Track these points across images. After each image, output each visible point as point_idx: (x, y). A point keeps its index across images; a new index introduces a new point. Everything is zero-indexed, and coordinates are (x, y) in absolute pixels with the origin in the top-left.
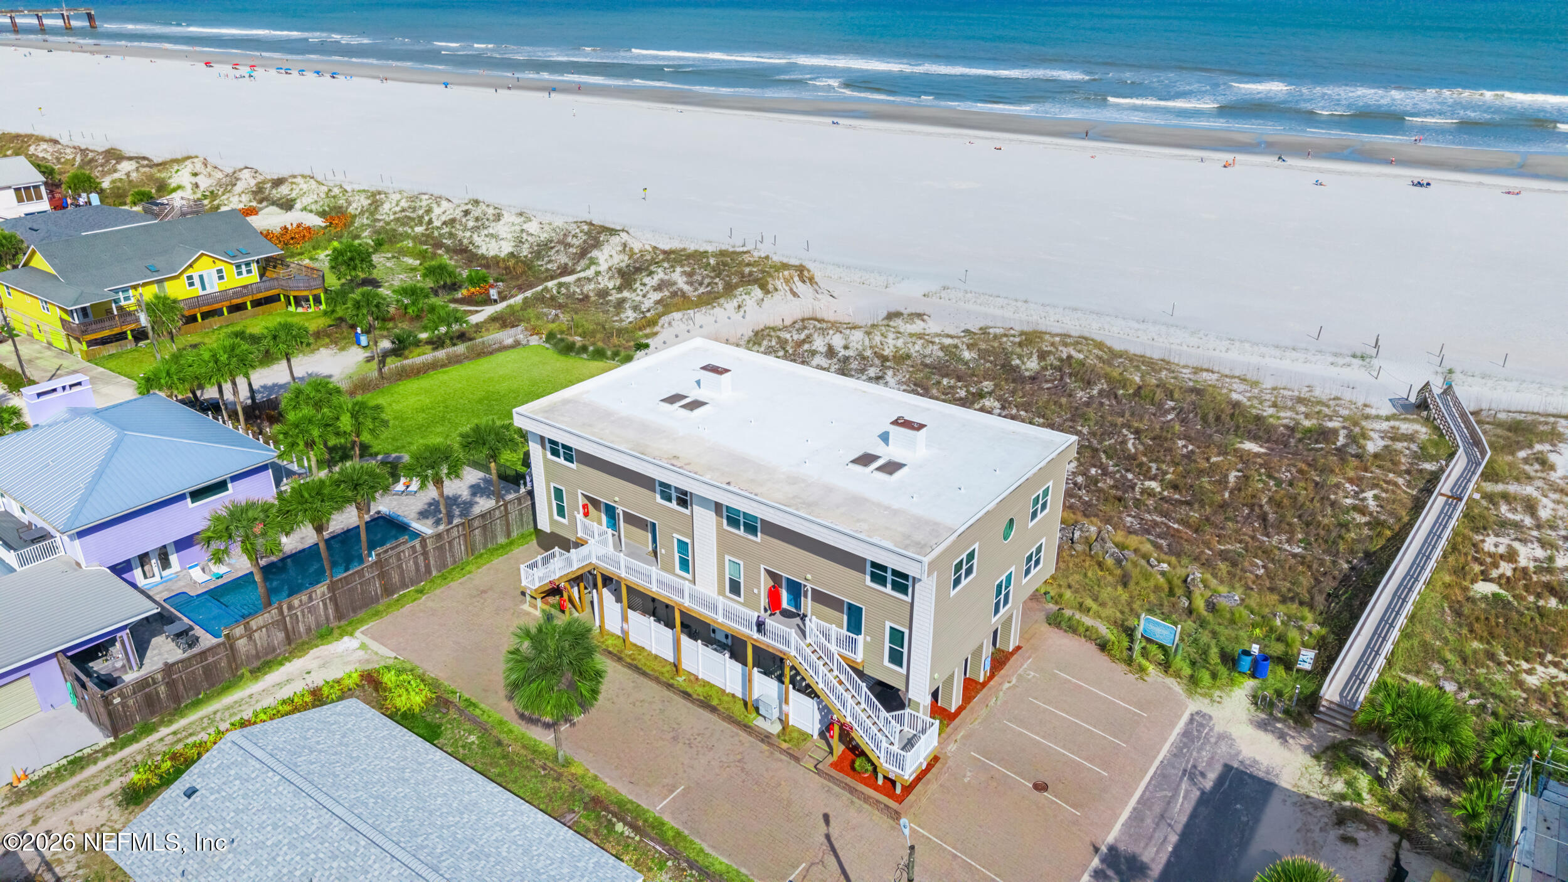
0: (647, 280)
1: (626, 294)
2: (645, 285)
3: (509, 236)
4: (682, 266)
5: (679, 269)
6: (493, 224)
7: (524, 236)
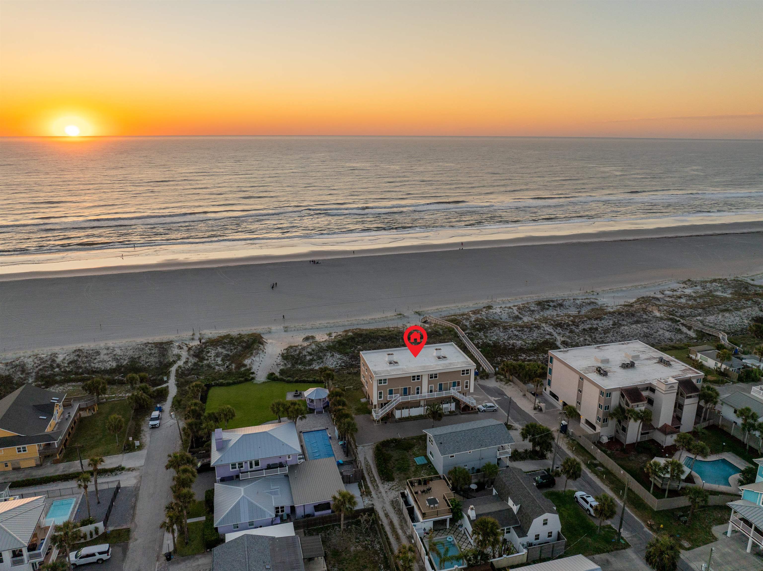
0: (209, 355)
1: (205, 362)
2: (211, 356)
3: (110, 359)
4: (218, 346)
5: (218, 348)
6: (97, 357)
7: (117, 357)
